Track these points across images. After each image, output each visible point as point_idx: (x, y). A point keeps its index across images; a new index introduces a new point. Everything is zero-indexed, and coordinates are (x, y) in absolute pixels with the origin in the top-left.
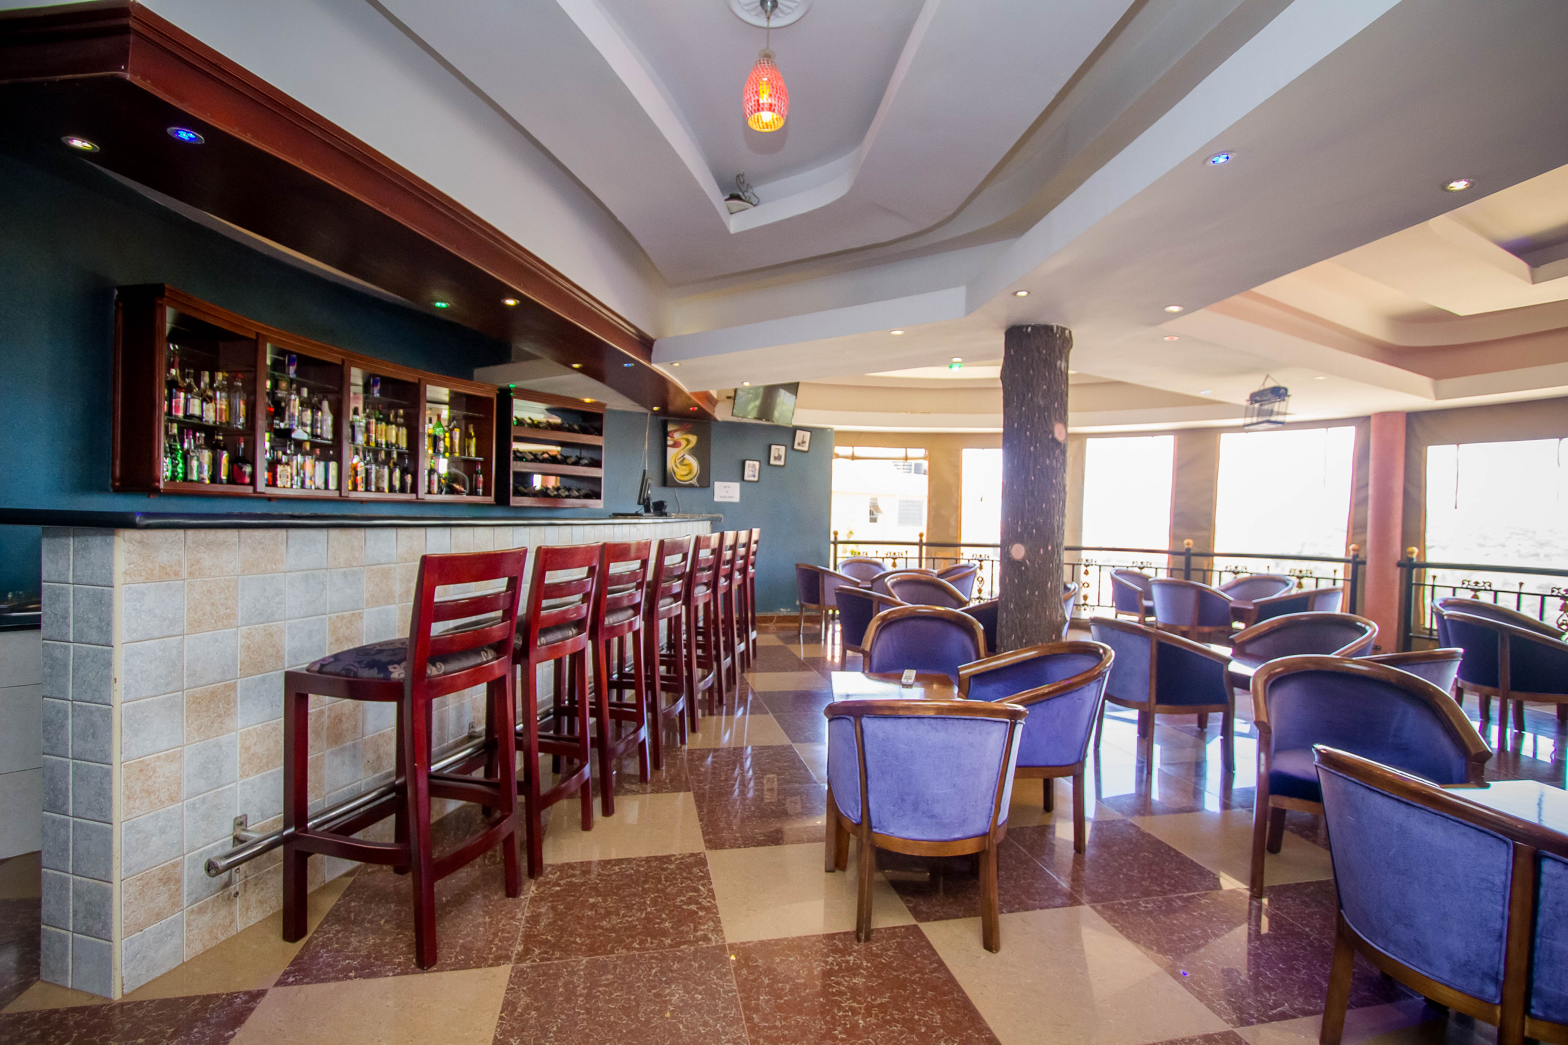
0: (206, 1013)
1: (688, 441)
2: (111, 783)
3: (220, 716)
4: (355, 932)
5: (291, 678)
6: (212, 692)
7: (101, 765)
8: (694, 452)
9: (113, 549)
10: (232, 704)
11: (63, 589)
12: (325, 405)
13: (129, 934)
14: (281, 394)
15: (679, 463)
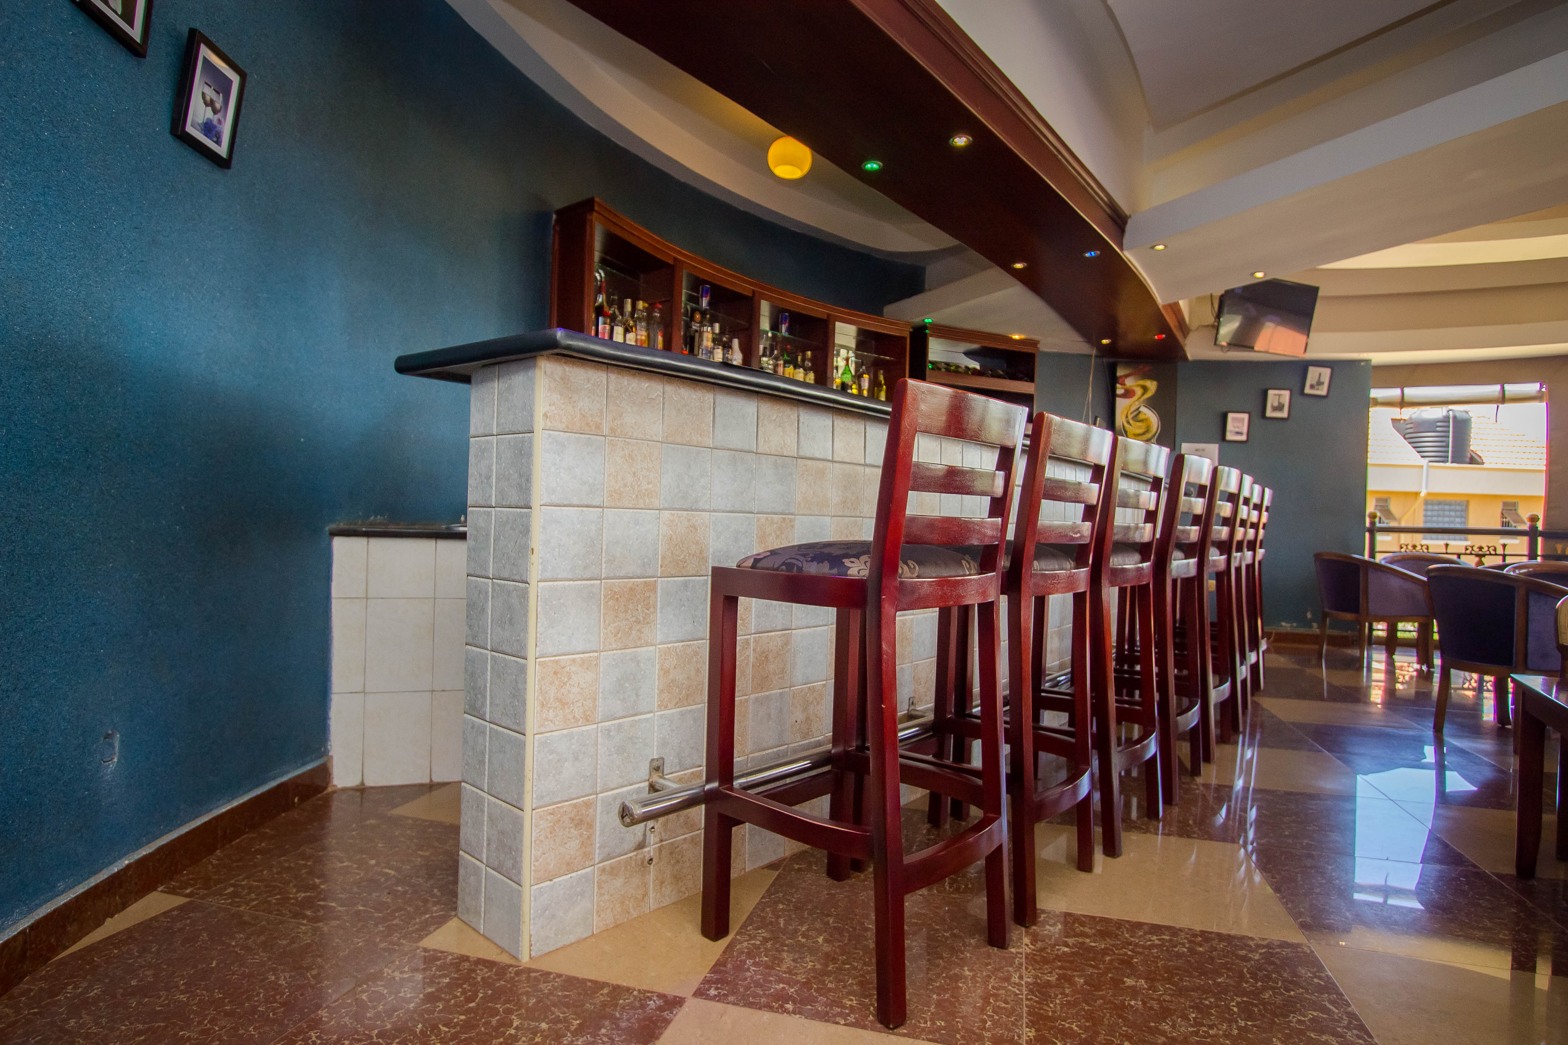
0: (615, 1010)
1: (1145, 389)
2: (526, 683)
3: (638, 622)
4: (787, 946)
5: (719, 575)
6: (631, 589)
7: (516, 659)
8: (1153, 403)
9: (534, 384)
10: (651, 609)
11: (488, 442)
12: (736, 343)
13: (540, 881)
14: (695, 326)
15: (1133, 418)
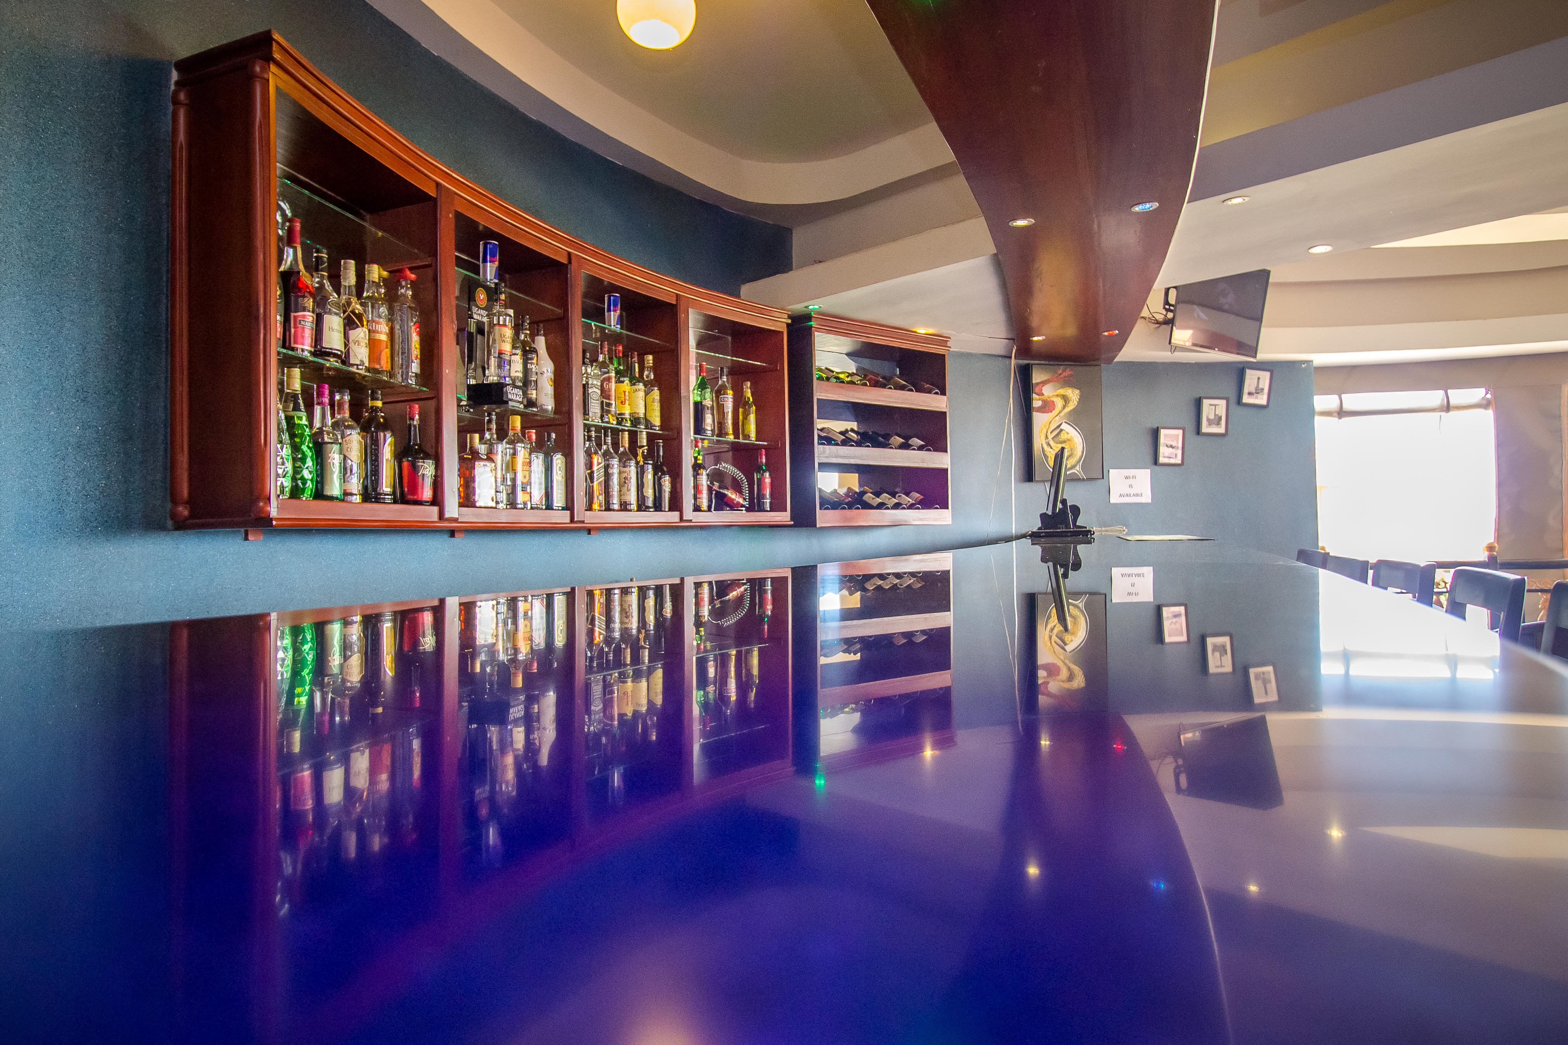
1: (1065, 399)
8: (1076, 418)
12: (541, 342)
14: (479, 315)
15: (1053, 439)
